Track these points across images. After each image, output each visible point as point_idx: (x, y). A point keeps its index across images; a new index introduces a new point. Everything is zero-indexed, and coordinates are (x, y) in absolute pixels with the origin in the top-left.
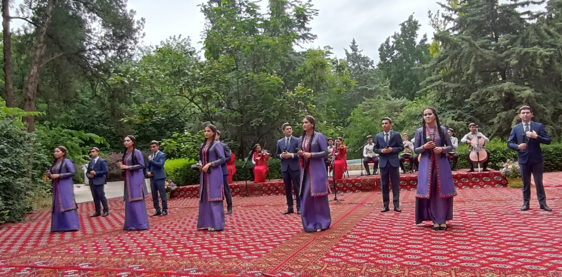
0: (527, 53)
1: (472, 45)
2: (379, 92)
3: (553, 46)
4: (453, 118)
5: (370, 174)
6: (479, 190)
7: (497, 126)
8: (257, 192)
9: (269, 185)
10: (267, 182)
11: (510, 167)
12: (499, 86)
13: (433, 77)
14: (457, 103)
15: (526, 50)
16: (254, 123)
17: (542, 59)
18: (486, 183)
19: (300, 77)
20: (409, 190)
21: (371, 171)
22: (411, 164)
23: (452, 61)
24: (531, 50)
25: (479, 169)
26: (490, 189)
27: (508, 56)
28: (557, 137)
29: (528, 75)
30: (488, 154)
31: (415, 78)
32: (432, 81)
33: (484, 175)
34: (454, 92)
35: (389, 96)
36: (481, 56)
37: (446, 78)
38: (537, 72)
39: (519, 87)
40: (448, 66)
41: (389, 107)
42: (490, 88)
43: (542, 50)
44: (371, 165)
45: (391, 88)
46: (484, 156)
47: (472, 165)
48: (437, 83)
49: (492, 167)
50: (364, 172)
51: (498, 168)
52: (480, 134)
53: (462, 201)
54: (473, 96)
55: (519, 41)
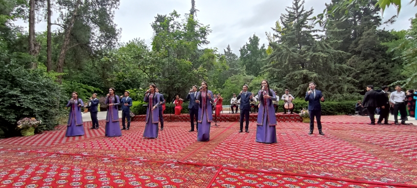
0: (315, 55)
1: (288, 50)
2: (240, 72)
3: (328, 53)
4: (277, 86)
5: (233, 113)
6: (288, 123)
7: (298, 92)
8: (176, 120)
9: (182, 116)
10: (181, 115)
11: (304, 112)
12: (301, 71)
13: (267, 65)
14: (279, 79)
15: (315, 54)
16: (176, 86)
17: (322, 59)
18: (292, 120)
19: (201, 62)
20: (253, 121)
21: (235, 112)
22: (255, 109)
23: (278, 57)
24: (317, 54)
25: (289, 113)
26: (294, 123)
27: (306, 56)
28: (328, 98)
29: (315, 67)
30: (294, 105)
31: (258, 65)
32: (267, 67)
33: (291, 116)
34: (278, 73)
35: (245, 74)
36: (292, 56)
37: (274, 66)
38: (320, 65)
39: (310, 72)
40: (275, 60)
41: (245, 79)
42: (296, 72)
43: (322, 54)
44: (235, 108)
45: (246, 70)
46: (291, 106)
47: (285, 110)
48: (270, 68)
49: (295, 112)
50: (231, 112)
51: (298, 112)
52: (290, 95)
53: (280, 129)
54: (287, 76)
55: (311, 49)
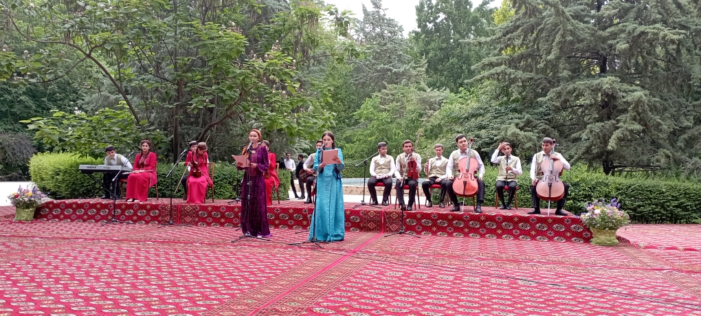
0: (643, 33)
1: (559, 13)
2: (409, 77)
3: (683, 27)
4: (517, 125)
6: (545, 245)
7: (583, 146)
8: (188, 219)
9: (210, 209)
10: (209, 203)
11: (597, 211)
12: (596, 82)
13: (494, 59)
14: (528, 104)
15: (642, 28)
17: (664, 45)
18: (558, 234)
20: (434, 233)
22: (443, 194)
23: (526, 36)
24: (649, 29)
25: (548, 212)
26: (563, 245)
27: (614, 35)
28: (674, 169)
29: (641, 71)
30: (566, 188)
31: (467, 60)
32: (491, 65)
33: (555, 221)
34: (524, 87)
35: (423, 85)
36: (572, 33)
37: (512, 63)
38: (656, 65)
39: (625, 86)
40: (518, 42)
41: (423, 101)
42: (580, 84)
43: (666, 31)
45: (427, 72)
46: (559, 190)
48: (499, 69)
49: (570, 210)
51: (579, 211)
53: (516, 261)
54: (550, 94)
55: (632, 14)
